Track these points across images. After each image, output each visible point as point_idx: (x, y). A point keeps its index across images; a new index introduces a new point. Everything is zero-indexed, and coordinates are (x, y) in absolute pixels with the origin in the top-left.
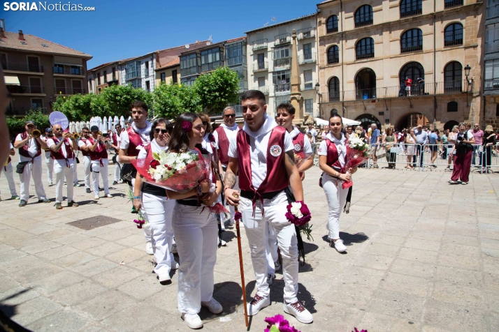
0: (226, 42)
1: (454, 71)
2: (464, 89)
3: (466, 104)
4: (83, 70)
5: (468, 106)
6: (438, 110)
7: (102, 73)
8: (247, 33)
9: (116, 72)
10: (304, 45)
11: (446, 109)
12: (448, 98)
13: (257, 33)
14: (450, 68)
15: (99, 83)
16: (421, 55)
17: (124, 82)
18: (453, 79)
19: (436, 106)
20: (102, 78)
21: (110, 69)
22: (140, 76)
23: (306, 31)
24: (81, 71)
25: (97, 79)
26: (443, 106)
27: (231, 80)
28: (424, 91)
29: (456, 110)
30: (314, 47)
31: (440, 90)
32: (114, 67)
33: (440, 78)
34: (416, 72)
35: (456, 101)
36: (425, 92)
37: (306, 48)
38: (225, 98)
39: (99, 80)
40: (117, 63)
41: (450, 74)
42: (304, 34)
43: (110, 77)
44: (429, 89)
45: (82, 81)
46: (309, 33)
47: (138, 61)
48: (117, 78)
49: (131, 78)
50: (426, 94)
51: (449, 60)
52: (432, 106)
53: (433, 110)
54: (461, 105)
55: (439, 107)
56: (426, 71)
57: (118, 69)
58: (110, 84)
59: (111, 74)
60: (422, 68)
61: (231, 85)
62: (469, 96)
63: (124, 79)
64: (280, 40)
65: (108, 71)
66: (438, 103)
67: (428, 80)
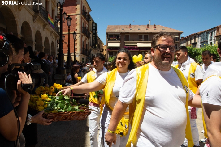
4: (178, 39)
7: (189, 39)
9: (196, 39)
15: (188, 44)
17: (200, 43)
20: (189, 42)
21: (193, 37)
22: (208, 40)
24: (177, 39)
25: (187, 42)
32: (195, 36)
39: (188, 43)
40: (197, 34)
43: (193, 41)
45: (177, 44)
47: (207, 32)
48: (196, 41)
49: (202, 41)
57: (197, 37)
58: (193, 44)
59: (194, 40)
63: (199, 42)
65: (192, 38)
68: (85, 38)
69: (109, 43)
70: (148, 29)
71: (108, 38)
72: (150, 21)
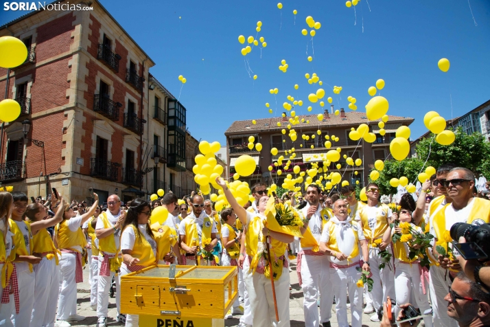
47: (475, 113)
68: (112, 130)
69: (232, 159)
70: (327, 120)
71: (230, 148)
72: (332, 108)
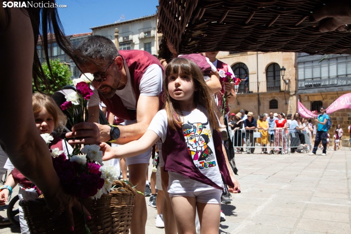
0: (72, 36)
1: (274, 71)
2: (282, 88)
3: (285, 101)
5: (286, 104)
6: (261, 107)
8: (93, 29)
10: (145, 44)
11: (268, 107)
12: (270, 96)
13: (102, 29)
14: (271, 69)
16: (246, 57)
18: (274, 79)
19: (259, 104)
23: (146, 30)
26: (266, 104)
27: (60, 73)
28: (248, 89)
29: (277, 108)
30: (153, 46)
31: (263, 88)
33: (263, 77)
34: (243, 72)
35: (276, 99)
36: (250, 90)
37: (147, 46)
38: (53, 91)
41: (271, 74)
42: (145, 33)
44: (253, 88)
46: (149, 33)
50: (250, 92)
51: (269, 61)
52: (256, 103)
53: (257, 107)
54: (281, 103)
55: (261, 104)
56: (250, 71)
60: (247, 69)
61: (60, 78)
62: (287, 94)
64: (124, 38)
66: (262, 101)
67: (252, 79)
